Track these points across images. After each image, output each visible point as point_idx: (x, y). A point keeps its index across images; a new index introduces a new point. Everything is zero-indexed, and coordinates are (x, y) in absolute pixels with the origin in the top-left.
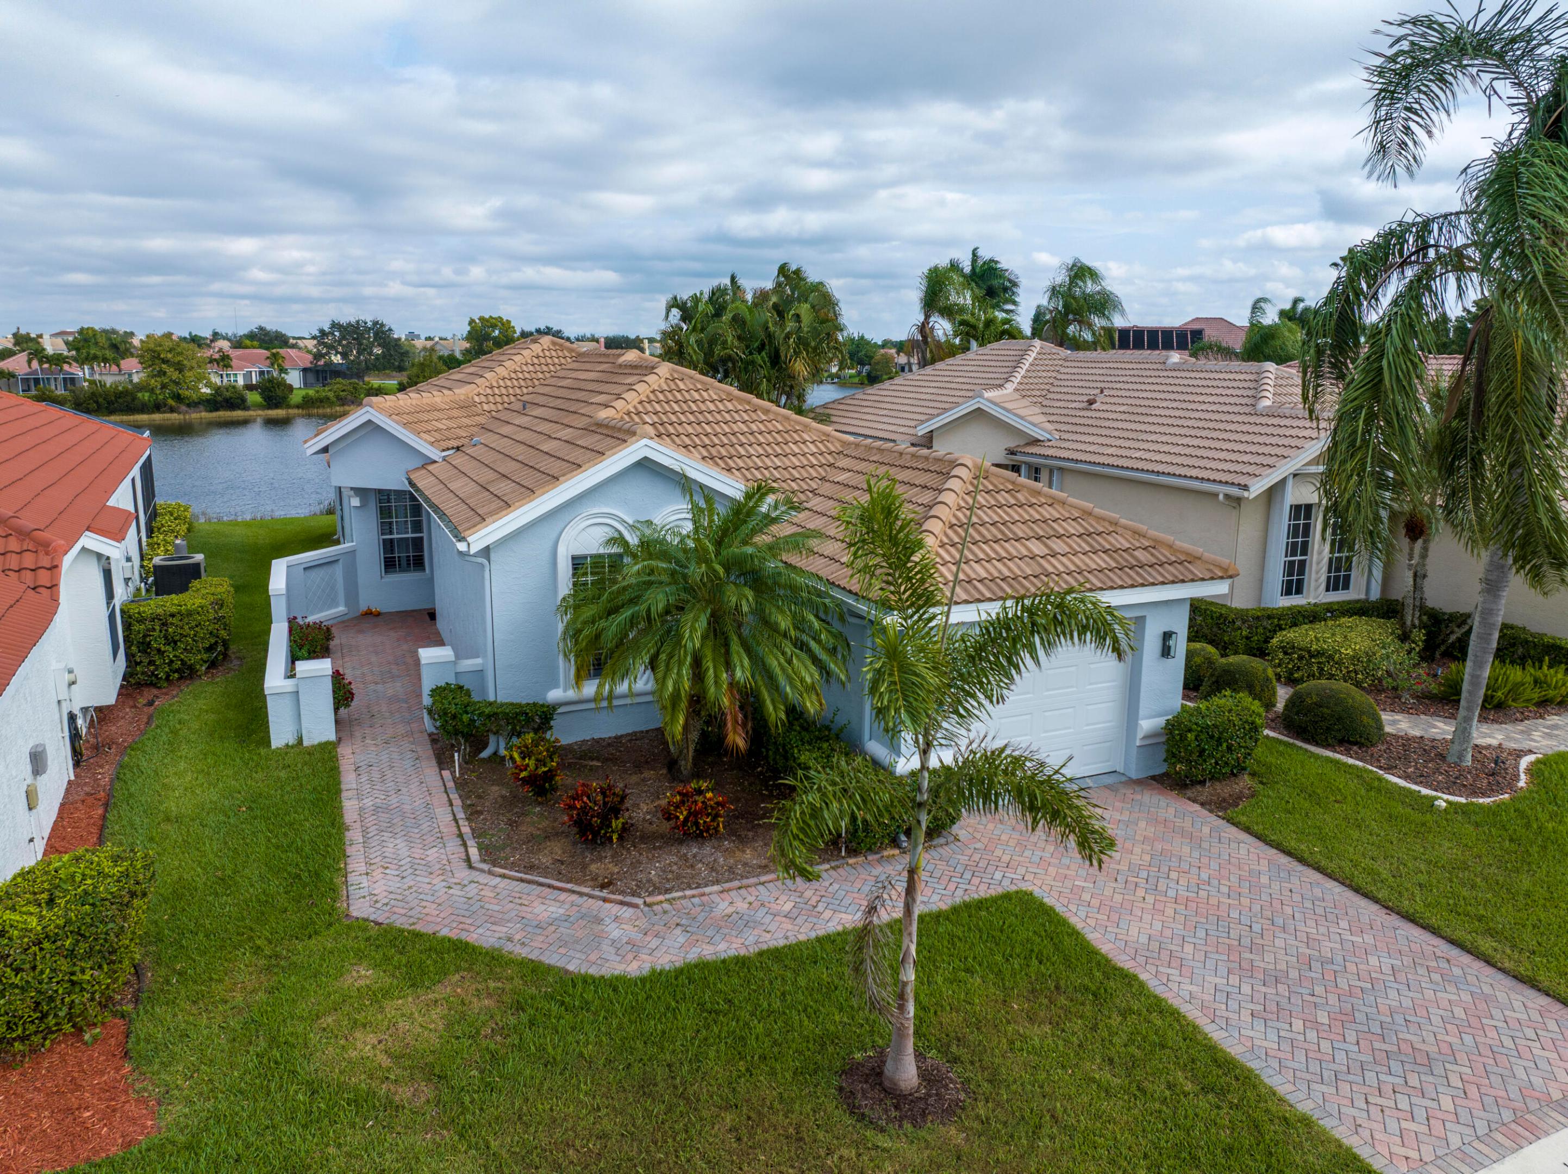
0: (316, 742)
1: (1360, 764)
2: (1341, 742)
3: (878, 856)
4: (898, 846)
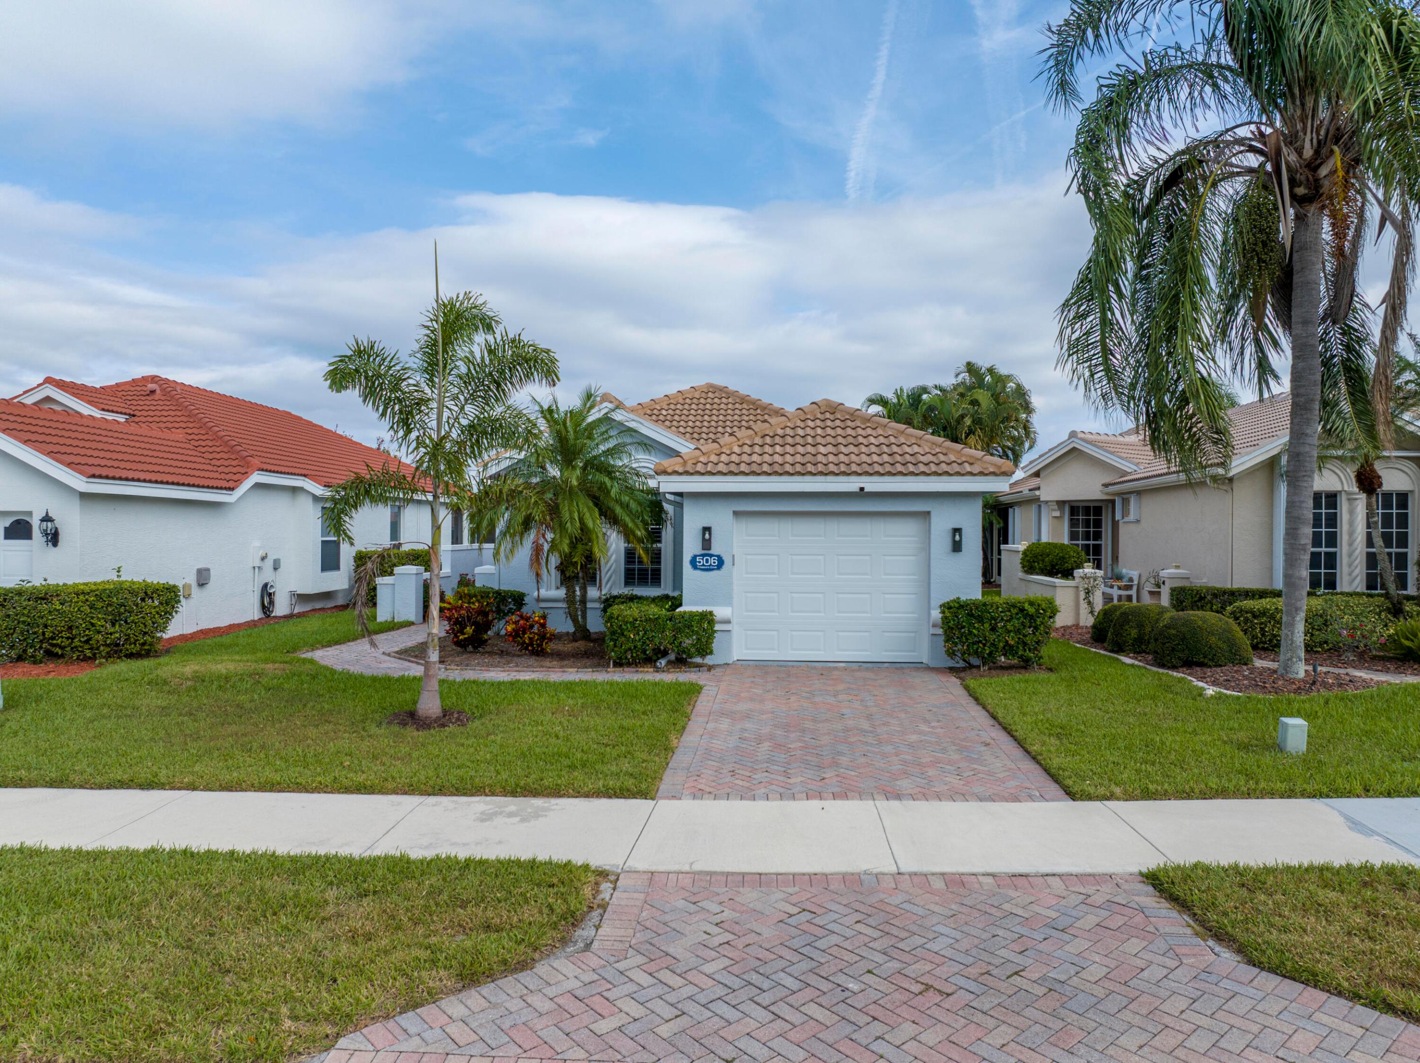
4: (655, 667)
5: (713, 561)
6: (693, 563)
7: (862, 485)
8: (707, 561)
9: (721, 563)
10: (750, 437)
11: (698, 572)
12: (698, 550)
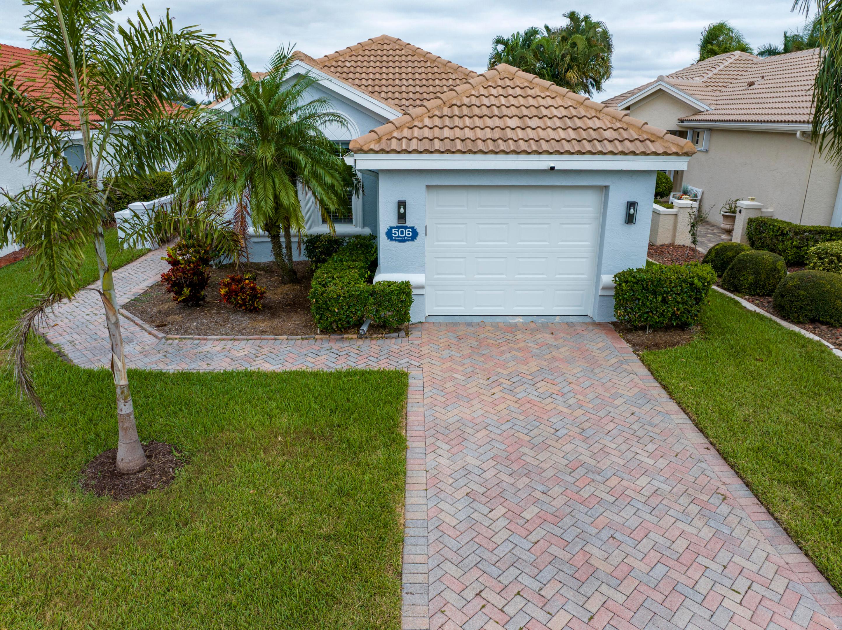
1: (817, 338)
2: (813, 321)
3: (338, 337)
4: (358, 333)
5: (408, 233)
6: (389, 234)
7: (552, 165)
8: (402, 233)
9: (415, 234)
10: (439, 107)
11: (394, 243)
12: (393, 222)
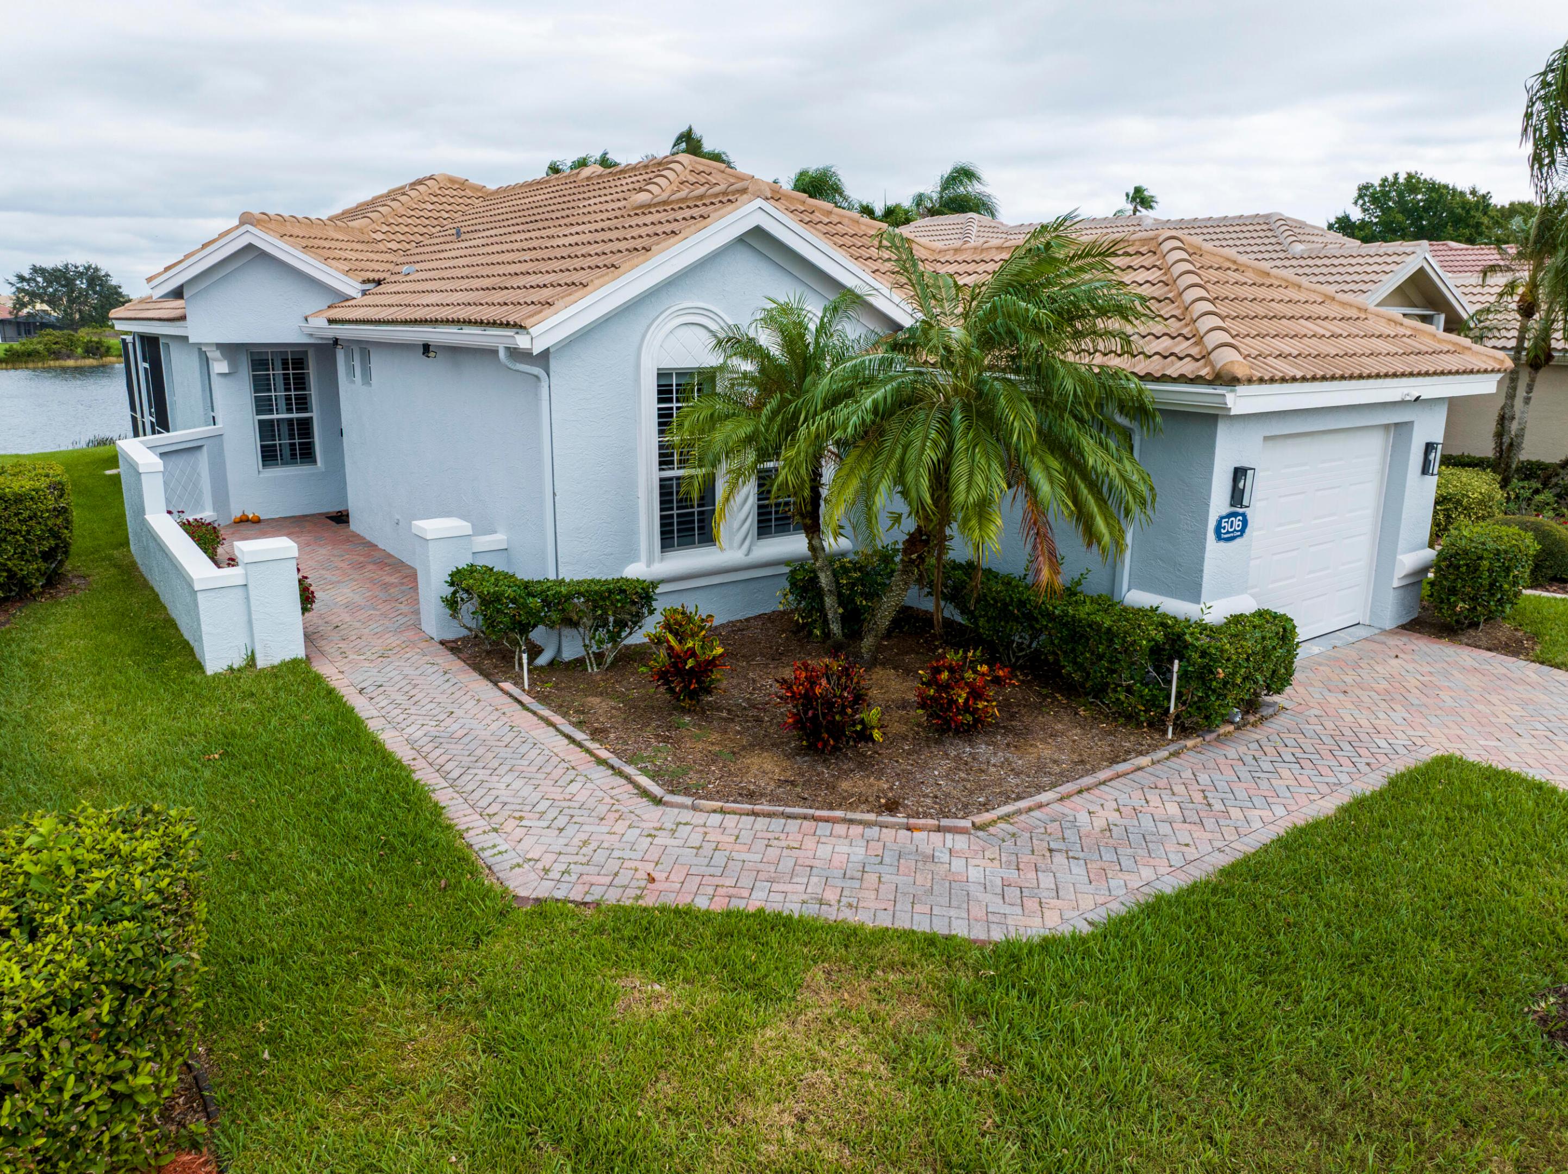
0: (276, 662)
3: (1214, 735)
5: (1238, 524)
6: (1218, 529)
8: (1232, 525)
9: (1244, 525)
11: (1221, 545)
12: (1225, 508)
